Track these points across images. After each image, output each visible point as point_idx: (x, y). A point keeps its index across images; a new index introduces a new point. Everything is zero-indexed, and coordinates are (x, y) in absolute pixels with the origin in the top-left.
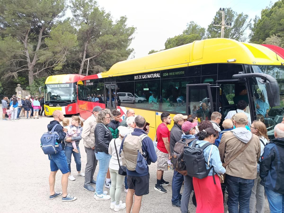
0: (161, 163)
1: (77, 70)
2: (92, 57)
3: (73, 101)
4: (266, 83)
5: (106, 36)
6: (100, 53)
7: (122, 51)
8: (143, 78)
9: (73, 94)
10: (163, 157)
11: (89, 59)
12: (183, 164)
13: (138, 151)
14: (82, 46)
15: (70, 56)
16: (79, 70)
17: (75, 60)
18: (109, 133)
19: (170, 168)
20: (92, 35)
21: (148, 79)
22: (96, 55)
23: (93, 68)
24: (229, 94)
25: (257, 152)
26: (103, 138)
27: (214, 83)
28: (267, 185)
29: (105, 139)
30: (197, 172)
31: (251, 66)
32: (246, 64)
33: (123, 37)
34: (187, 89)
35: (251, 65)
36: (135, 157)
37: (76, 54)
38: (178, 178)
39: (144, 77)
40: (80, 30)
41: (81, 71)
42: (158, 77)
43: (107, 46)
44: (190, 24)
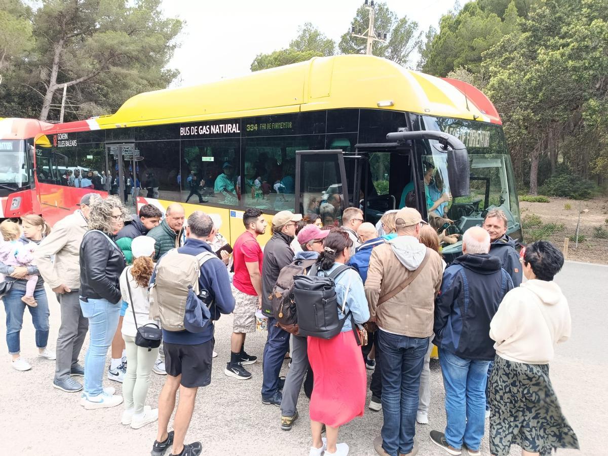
0: (241, 317)
1: (33, 110)
2: (74, 82)
3: (24, 184)
4: (446, 152)
5: (110, 33)
6: (94, 73)
7: (152, 74)
8: (201, 133)
9: (23, 168)
10: (246, 305)
11: (65, 86)
12: (294, 309)
13: (190, 287)
14: (46, 51)
15: (14, 74)
16: (40, 112)
17: (29, 84)
18: (118, 254)
19: (262, 326)
20: (74, 28)
21: (211, 135)
22: (86, 78)
23: (77, 108)
24: (377, 180)
25: (436, 283)
26: (103, 267)
27: (352, 149)
28: (444, 345)
29: (107, 268)
30: (322, 326)
31: (421, 116)
32: (412, 113)
33: (152, 41)
34: (298, 160)
35: (421, 114)
36: (182, 301)
37: (31, 71)
38: (277, 344)
39: (204, 131)
40: (39, 10)
41: (45, 112)
42: (234, 131)
43: (112, 57)
44: (305, 28)
